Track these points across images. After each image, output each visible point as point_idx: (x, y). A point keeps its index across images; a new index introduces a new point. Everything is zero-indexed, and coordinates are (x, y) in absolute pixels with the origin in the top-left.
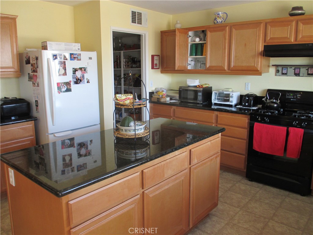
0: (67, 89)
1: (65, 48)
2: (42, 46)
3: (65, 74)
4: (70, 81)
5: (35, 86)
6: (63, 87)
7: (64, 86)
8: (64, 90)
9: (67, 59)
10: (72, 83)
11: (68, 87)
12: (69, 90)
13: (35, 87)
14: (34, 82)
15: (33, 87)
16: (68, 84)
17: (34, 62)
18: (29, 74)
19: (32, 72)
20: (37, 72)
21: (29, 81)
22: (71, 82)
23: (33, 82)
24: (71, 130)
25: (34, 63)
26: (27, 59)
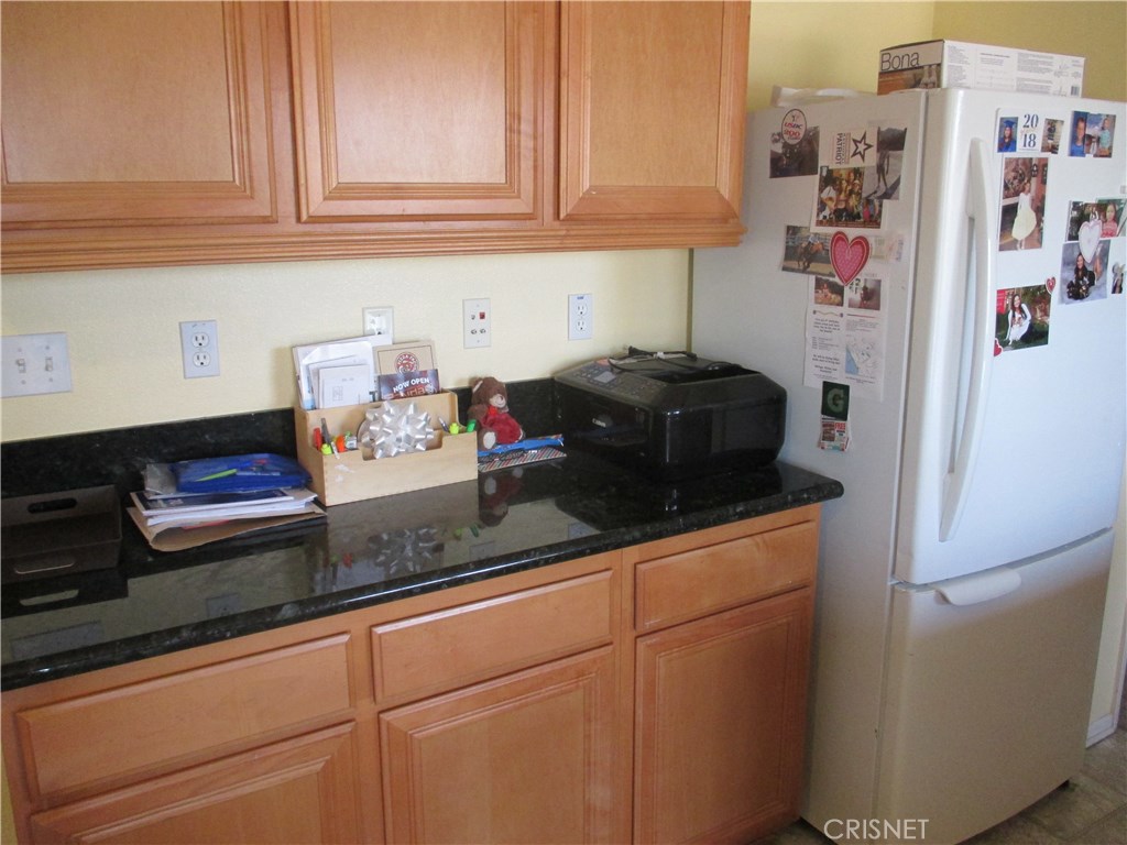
0: (1031, 327)
1: (1018, 79)
2: (882, 74)
3: (1036, 235)
4: (1051, 283)
5: (841, 304)
6: (1018, 315)
7: (1022, 311)
8: (1018, 337)
9: (1054, 149)
10: (1055, 295)
11: (1039, 314)
12: (1036, 336)
13: (839, 310)
14: (836, 280)
15: (818, 307)
16: (1037, 297)
17: (856, 162)
18: (792, 231)
19: (820, 223)
20: (874, 221)
21: (785, 269)
22: (1052, 288)
23: (817, 280)
24: (1011, 565)
25: (858, 172)
26: (786, 145)
